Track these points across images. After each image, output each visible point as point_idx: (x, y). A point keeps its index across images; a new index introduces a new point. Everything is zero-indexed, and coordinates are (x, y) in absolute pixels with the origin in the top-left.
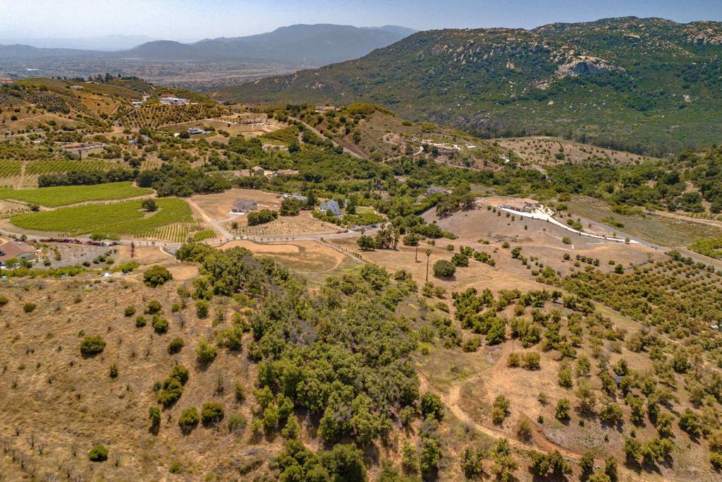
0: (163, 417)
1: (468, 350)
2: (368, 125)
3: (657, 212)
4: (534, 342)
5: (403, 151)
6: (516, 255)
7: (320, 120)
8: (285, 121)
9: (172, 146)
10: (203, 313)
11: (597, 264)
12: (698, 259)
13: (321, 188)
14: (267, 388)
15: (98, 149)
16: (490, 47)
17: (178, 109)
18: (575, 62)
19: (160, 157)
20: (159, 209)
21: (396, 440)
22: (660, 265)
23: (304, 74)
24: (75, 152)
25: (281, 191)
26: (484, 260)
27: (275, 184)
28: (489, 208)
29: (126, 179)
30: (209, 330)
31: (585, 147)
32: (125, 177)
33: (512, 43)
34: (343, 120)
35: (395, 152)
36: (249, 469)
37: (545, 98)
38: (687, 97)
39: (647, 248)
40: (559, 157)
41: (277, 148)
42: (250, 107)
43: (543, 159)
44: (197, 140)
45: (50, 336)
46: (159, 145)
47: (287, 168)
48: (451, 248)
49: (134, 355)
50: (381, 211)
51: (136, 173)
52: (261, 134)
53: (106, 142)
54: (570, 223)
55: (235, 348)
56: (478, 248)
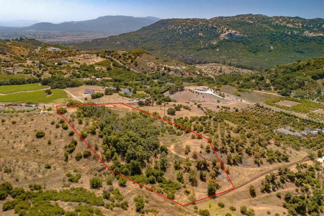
0: (69, 156)
1: (178, 135)
2: (141, 59)
3: (254, 91)
4: (201, 131)
5: (156, 70)
6: (199, 106)
7: (120, 57)
8: (104, 57)
9: (55, 68)
10: (81, 123)
11: (229, 109)
12: (265, 106)
13: (121, 85)
14: (106, 145)
15: (21, 70)
16: (192, 26)
17: (56, 53)
18: (227, 33)
19: (50, 73)
20: (53, 94)
21: (152, 161)
22: (252, 108)
23: (112, 38)
24: (11, 71)
25: (104, 86)
26: (187, 109)
27: (102, 83)
28: (190, 90)
29: (36, 82)
30: (84, 128)
31: (231, 67)
32: (35, 81)
33: (201, 25)
34: (130, 57)
35: (153, 70)
36: (101, 170)
37: (215, 48)
38: (272, 47)
39: (248, 103)
40: (220, 72)
41: (101, 69)
42: (88, 52)
43: (213, 72)
44: (66, 66)
45: (23, 132)
46: (49, 68)
47: (106, 77)
48: (174, 105)
49: (56, 137)
50: (147, 93)
51: (40, 80)
52: (94, 63)
53: (24, 67)
54: (220, 95)
55: (93, 133)
56: (185, 104)
